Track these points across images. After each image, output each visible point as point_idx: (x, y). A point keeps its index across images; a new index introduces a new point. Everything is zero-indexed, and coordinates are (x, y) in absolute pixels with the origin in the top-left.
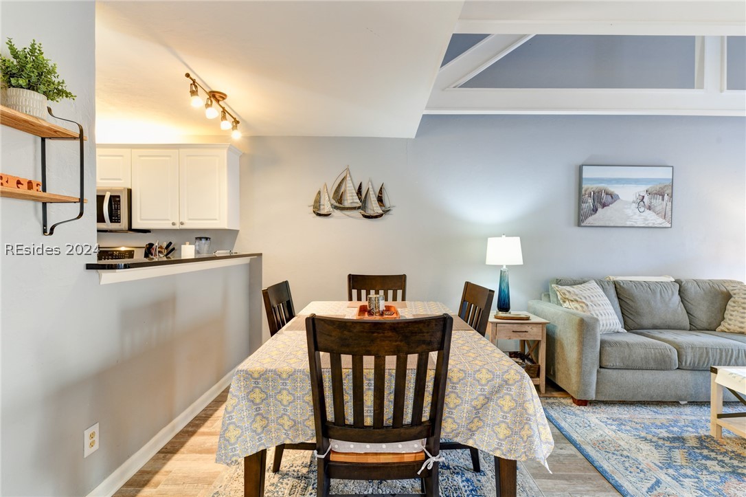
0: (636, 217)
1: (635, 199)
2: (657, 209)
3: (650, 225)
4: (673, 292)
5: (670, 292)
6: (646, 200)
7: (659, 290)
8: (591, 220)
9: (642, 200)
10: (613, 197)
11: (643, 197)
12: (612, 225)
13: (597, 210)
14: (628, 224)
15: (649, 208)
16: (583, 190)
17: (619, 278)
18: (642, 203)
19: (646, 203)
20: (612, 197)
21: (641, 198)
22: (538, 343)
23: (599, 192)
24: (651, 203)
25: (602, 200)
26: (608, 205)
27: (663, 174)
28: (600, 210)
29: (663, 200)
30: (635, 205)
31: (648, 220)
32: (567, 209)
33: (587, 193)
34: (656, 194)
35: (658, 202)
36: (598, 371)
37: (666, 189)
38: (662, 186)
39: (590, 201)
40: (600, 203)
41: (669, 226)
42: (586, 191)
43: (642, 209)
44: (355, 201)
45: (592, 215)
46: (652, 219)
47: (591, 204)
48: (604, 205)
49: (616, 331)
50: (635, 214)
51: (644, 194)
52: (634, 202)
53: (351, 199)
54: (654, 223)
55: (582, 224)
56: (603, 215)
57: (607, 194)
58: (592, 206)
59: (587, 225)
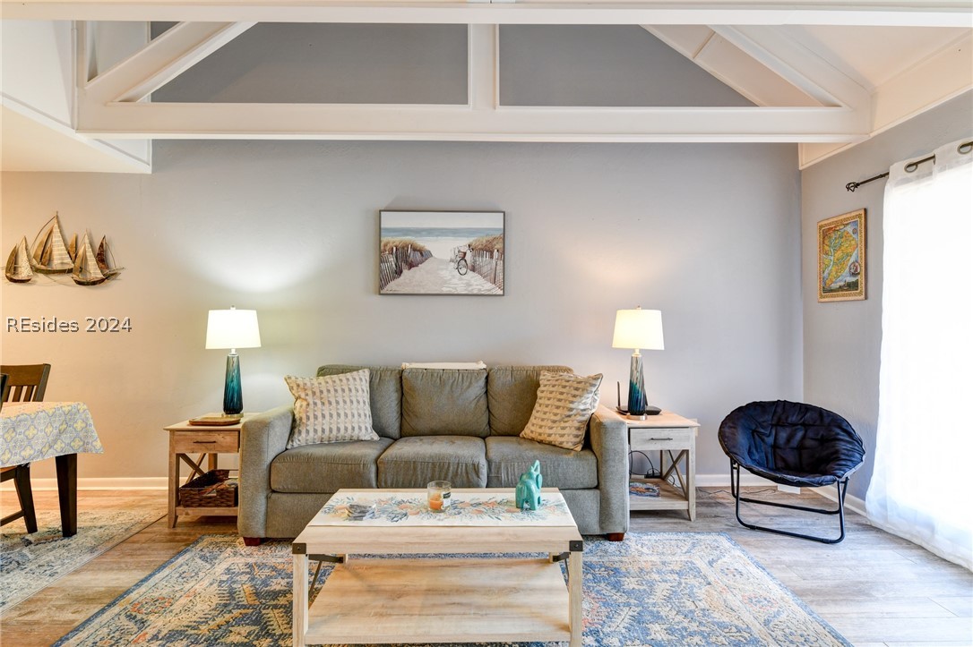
0: (455, 281)
1: (453, 257)
2: (485, 270)
3: (475, 292)
4: (471, 383)
5: (466, 384)
6: (469, 257)
7: (451, 381)
8: (393, 286)
9: (463, 258)
10: (424, 255)
11: (465, 254)
12: (422, 292)
13: (401, 272)
14: (445, 290)
15: (473, 269)
16: (382, 244)
17: (406, 365)
18: (463, 262)
19: (468, 262)
20: (421, 253)
21: (462, 255)
23: (403, 248)
24: (475, 261)
25: (407, 257)
26: (417, 265)
27: (493, 222)
28: (405, 272)
29: (492, 257)
30: (453, 265)
31: (471, 285)
32: (363, 271)
33: (387, 248)
34: (480, 249)
35: (484, 261)
36: (268, 498)
37: (495, 242)
38: (490, 238)
39: (392, 259)
40: (406, 262)
41: (501, 292)
42: (386, 245)
43: (463, 271)
44: (65, 261)
45: (394, 278)
46: (477, 283)
47: (394, 263)
48: (411, 266)
49: (347, 439)
50: (454, 276)
51: (465, 249)
52: (452, 261)
53: (60, 257)
54: (480, 290)
55: (382, 292)
56: (410, 279)
57: (415, 250)
58: (394, 266)
59: (388, 292)
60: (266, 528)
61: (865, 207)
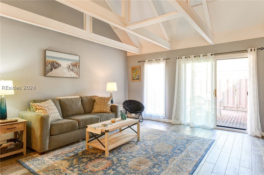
0: (67, 73)
1: (67, 67)
2: (75, 71)
3: (73, 77)
4: (79, 101)
5: (78, 101)
6: (71, 67)
7: (75, 101)
8: (50, 74)
9: (70, 67)
10: (59, 65)
11: (70, 66)
12: (59, 76)
13: (52, 70)
14: (65, 76)
15: (72, 70)
16: (46, 61)
17: (61, 98)
18: (69, 68)
19: (71, 68)
20: (58, 65)
21: (69, 66)
22: (22, 132)
23: (53, 62)
24: (72, 68)
25: (55, 65)
26: (57, 68)
27: (76, 58)
28: (54, 70)
29: (76, 68)
30: (67, 69)
31: (71, 75)
32: (39, 68)
33: (48, 62)
34: (74, 65)
35: (75, 68)
36: (49, 138)
37: (77, 64)
38: (76, 63)
39: (50, 66)
40: (54, 67)
41: (79, 77)
42: (48, 61)
43: (69, 71)
45: (50, 71)
46: (73, 74)
47: (50, 67)
48: (55, 68)
49: (58, 119)
50: (67, 72)
51: (70, 65)
52: (67, 68)
54: (74, 76)
55: (46, 76)
56: (55, 72)
57: (56, 63)
58: (50, 68)
59: (48, 76)
60: (49, 147)
61: (140, 65)
